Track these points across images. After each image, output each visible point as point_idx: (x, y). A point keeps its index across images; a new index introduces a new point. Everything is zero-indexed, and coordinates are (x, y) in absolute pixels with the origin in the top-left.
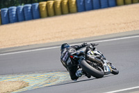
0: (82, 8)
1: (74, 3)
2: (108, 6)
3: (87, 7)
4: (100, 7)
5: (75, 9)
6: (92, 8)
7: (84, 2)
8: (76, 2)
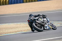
0: (11, 3)
1: (7, 1)
2: (20, 3)
3: (12, 2)
4: (17, 3)
5: (8, 3)
6: (14, 3)
7: (11, 1)
8: (8, 1)
